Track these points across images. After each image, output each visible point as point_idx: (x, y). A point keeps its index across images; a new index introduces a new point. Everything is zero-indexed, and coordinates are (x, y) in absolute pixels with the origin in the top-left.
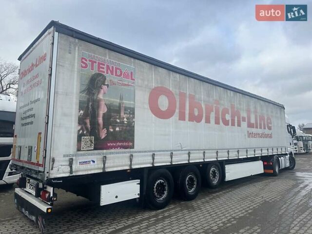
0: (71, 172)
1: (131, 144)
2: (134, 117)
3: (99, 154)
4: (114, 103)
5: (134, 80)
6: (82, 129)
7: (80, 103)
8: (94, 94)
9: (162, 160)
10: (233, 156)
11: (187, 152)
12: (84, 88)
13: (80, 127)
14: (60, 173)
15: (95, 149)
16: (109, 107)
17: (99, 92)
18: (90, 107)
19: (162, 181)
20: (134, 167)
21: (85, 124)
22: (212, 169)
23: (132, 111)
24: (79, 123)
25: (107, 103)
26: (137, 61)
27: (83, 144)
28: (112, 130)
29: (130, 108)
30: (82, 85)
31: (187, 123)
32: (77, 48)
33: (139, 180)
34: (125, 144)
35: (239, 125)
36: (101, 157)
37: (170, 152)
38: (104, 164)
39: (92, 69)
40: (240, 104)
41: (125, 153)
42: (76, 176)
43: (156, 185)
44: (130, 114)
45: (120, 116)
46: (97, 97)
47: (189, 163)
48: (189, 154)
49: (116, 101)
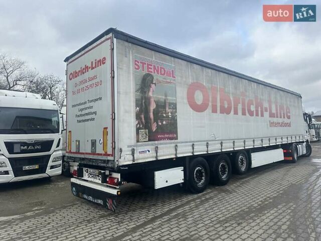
0: (134, 160)
1: (175, 135)
2: (176, 112)
3: (152, 145)
4: (161, 100)
5: (175, 77)
6: (139, 123)
7: (136, 101)
8: (145, 92)
9: (200, 150)
10: (258, 144)
11: (220, 142)
12: (138, 87)
13: (137, 122)
14: (126, 161)
15: (149, 140)
16: (157, 103)
17: (149, 91)
18: (144, 104)
19: (200, 168)
20: (179, 156)
21: (141, 119)
22: (240, 157)
23: (174, 106)
24: (137, 119)
25: (156, 99)
26: (176, 60)
27: (140, 136)
28: (160, 124)
29: (173, 104)
30: (136, 85)
31: (218, 115)
32: (131, 52)
33: (183, 167)
34: (171, 136)
35: (262, 115)
36: (154, 147)
37: (206, 143)
38: (157, 153)
39: (143, 70)
40: (262, 95)
41: (171, 143)
42: (137, 163)
43: (195, 171)
44: (173, 109)
45: (165, 111)
46: (148, 95)
47: (222, 152)
48: (221, 143)
49: (162, 98)
